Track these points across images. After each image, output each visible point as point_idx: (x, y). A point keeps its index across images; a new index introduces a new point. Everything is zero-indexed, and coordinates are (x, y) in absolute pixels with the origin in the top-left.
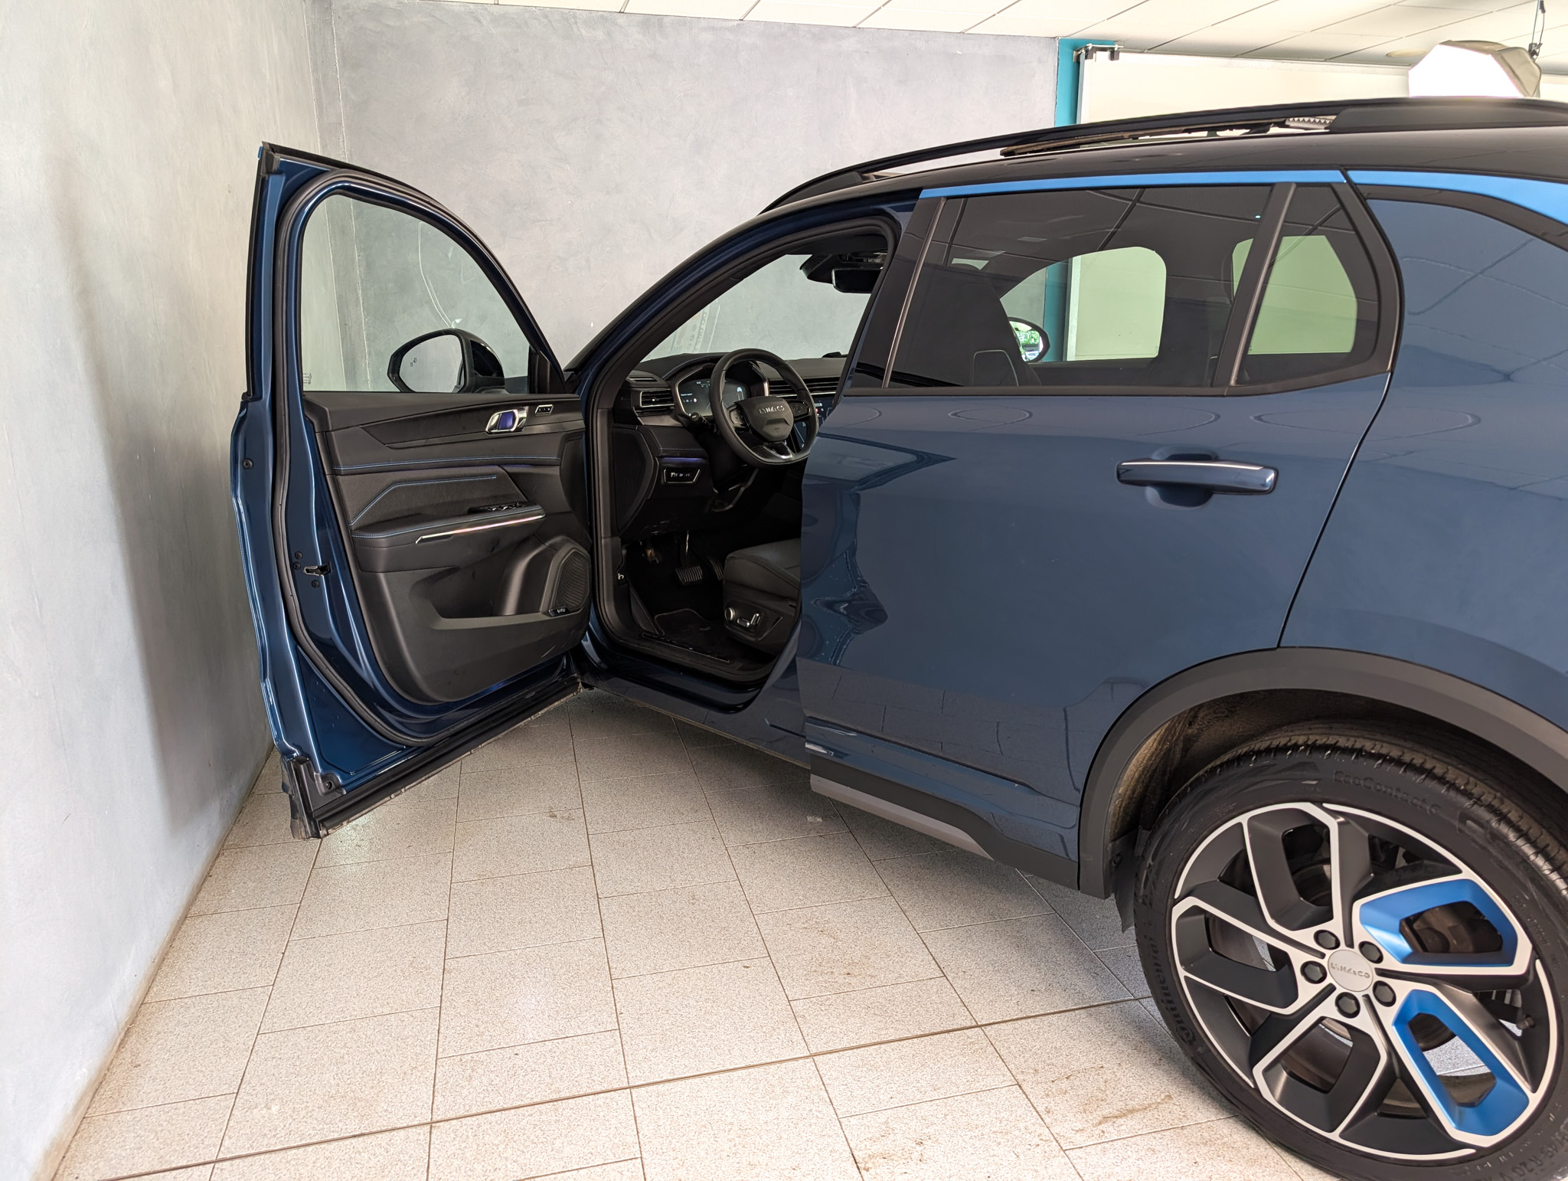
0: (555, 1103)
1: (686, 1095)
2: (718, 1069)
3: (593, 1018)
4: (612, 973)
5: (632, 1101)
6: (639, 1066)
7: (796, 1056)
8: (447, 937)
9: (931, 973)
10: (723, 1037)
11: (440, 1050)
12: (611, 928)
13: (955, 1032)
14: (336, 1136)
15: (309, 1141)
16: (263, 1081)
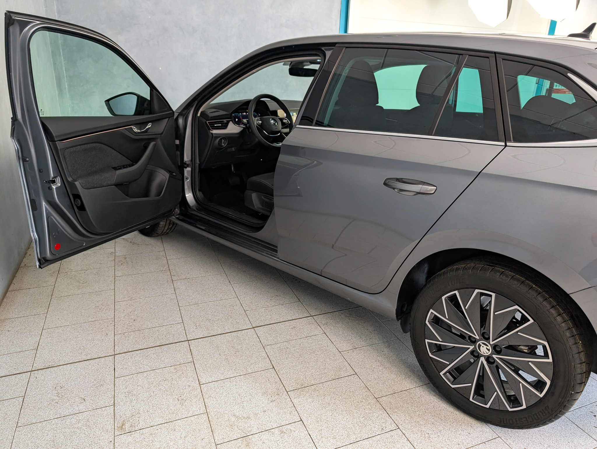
0: (161, 346)
2: (220, 333)
3: (173, 320)
4: (179, 305)
5: (189, 344)
6: (191, 334)
7: (248, 328)
8: (115, 295)
9: (295, 301)
10: (221, 323)
11: (116, 332)
12: (178, 290)
14: (78, 361)
15: (67, 363)
16: (47, 345)
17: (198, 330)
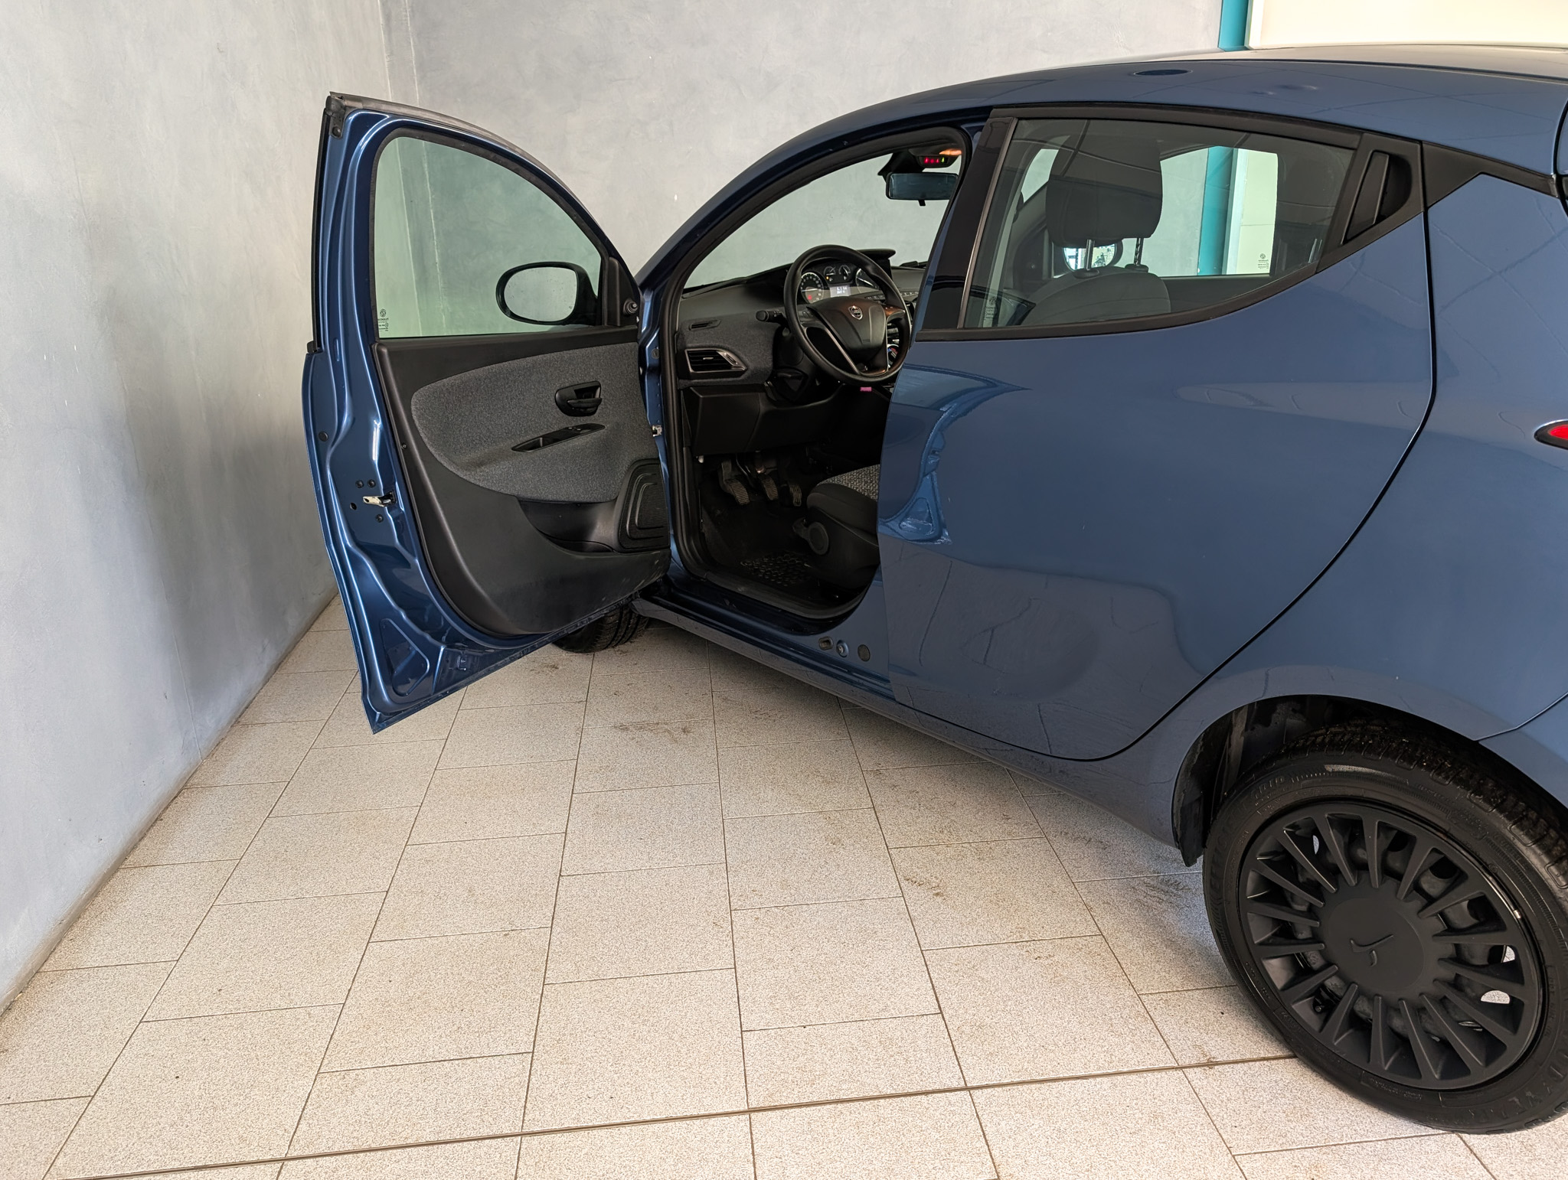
0: (430, 1147)
1: (584, 1151)
2: (633, 1119)
3: (508, 1035)
4: (547, 976)
5: (519, 1153)
6: (541, 1106)
7: (730, 1110)
8: (379, 914)
9: (925, 1008)
10: (649, 1075)
11: (326, 1061)
12: (562, 915)
13: (934, 1095)
14: (176, 1165)
15: (145, 1169)
16: (125, 1084)
17: (567, 1092)
